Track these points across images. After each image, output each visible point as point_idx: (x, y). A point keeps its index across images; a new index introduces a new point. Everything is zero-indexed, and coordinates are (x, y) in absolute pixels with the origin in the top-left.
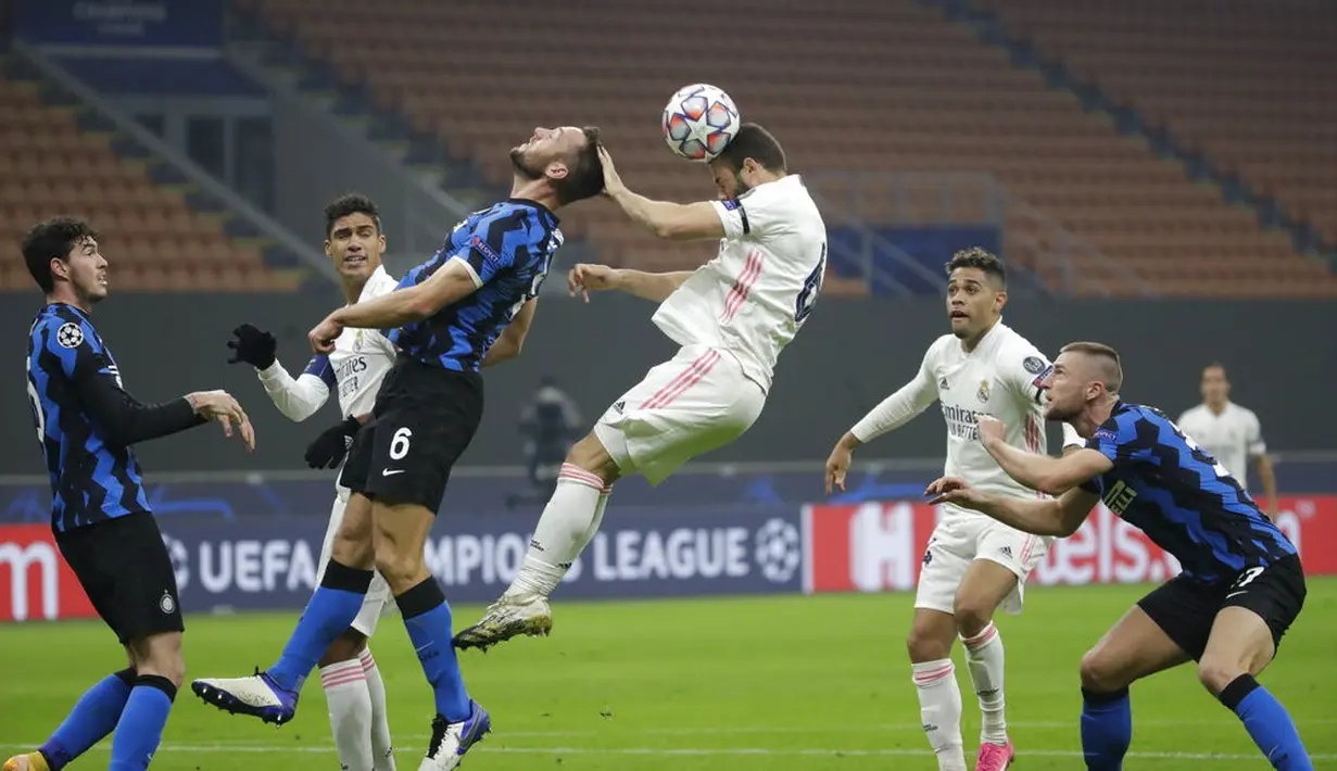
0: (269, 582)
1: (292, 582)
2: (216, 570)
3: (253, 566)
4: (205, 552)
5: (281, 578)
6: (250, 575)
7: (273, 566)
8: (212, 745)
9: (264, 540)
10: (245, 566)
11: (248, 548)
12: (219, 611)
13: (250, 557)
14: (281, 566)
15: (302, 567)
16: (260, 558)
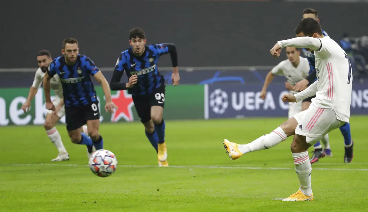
0: (257, 107)
1: (266, 107)
2: (238, 102)
3: (251, 101)
4: (234, 95)
5: (262, 105)
6: (250, 104)
7: (259, 101)
8: (236, 167)
9: (256, 91)
10: (249, 101)
11: (250, 94)
12: (239, 117)
13: (250, 98)
14: (261, 101)
15: (269, 102)
16: (254, 98)
